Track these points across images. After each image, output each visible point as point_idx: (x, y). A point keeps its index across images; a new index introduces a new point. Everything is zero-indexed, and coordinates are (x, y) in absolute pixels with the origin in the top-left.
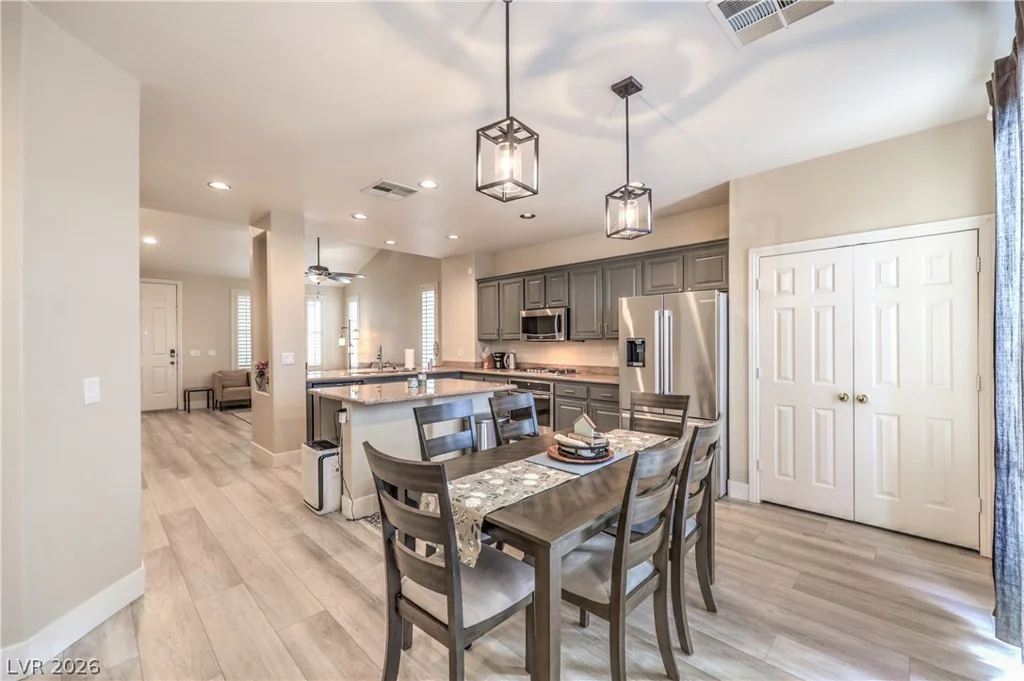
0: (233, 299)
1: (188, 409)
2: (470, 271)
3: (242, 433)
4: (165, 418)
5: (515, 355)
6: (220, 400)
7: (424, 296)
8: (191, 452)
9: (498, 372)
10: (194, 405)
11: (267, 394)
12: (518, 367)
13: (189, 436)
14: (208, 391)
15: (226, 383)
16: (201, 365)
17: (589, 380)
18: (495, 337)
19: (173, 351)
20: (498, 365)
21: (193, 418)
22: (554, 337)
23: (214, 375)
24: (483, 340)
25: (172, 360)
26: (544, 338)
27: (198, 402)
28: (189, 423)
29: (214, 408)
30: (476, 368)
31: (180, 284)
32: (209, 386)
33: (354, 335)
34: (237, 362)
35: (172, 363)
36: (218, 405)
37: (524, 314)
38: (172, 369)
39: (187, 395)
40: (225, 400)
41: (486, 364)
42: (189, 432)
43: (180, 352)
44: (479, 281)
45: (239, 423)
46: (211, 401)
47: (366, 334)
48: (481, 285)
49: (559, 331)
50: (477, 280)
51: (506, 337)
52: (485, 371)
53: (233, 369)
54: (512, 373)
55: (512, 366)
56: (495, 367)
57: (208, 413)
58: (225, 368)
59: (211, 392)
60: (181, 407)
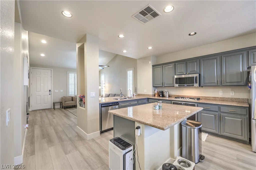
0: (68, 74)
1: (54, 108)
2: (150, 62)
3: (72, 119)
4: (47, 112)
5: (168, 92)
6: (64, 106)
7: (128, 72)
8: (55, 130)
9: (161, 98)
10: (56, 107)
11: (84, 109)
12: (169, 96)
13: (54, 120)
14: (60, 103)
15: (66, 100)
16: (59, 95)
17: (220, 103)
18: (161, 85)
19: (50, 90)
20: (161, 95)
21: (56, 112)
22: (193, 85)
23: (62, 98)
24: (155, 87)
25: (50, 93)
26: (187, 86)
27: (57, 106)
28: (54, 114)
29: (62, 108)
30: (152, 96)
31: (52, 70)
32: (60, 101)
33: (104, 85)
34: (69, 94)
35: (50, 94)
36: (64, 107)
37: (176, 77)
38: (50, 96)
39: (54, 104)
40: (65, 106)
41: (156, 95)
42: (54, 118)
43: (52, 91)
44: (153, 66)
45: (70, 114)
46: (61, 106)
47: (107, 85)
48: (153, 67)
49: (196, 83)
50: (152, 65)
51: (166, 85)
52: (156, 98)
53: (68, 96)
54: (167, 99)
55: (167, 96)
56: (160, 96)
57: (60, 110)
58: (65, 96)
59: (61, 103)
60: (52, 108)
